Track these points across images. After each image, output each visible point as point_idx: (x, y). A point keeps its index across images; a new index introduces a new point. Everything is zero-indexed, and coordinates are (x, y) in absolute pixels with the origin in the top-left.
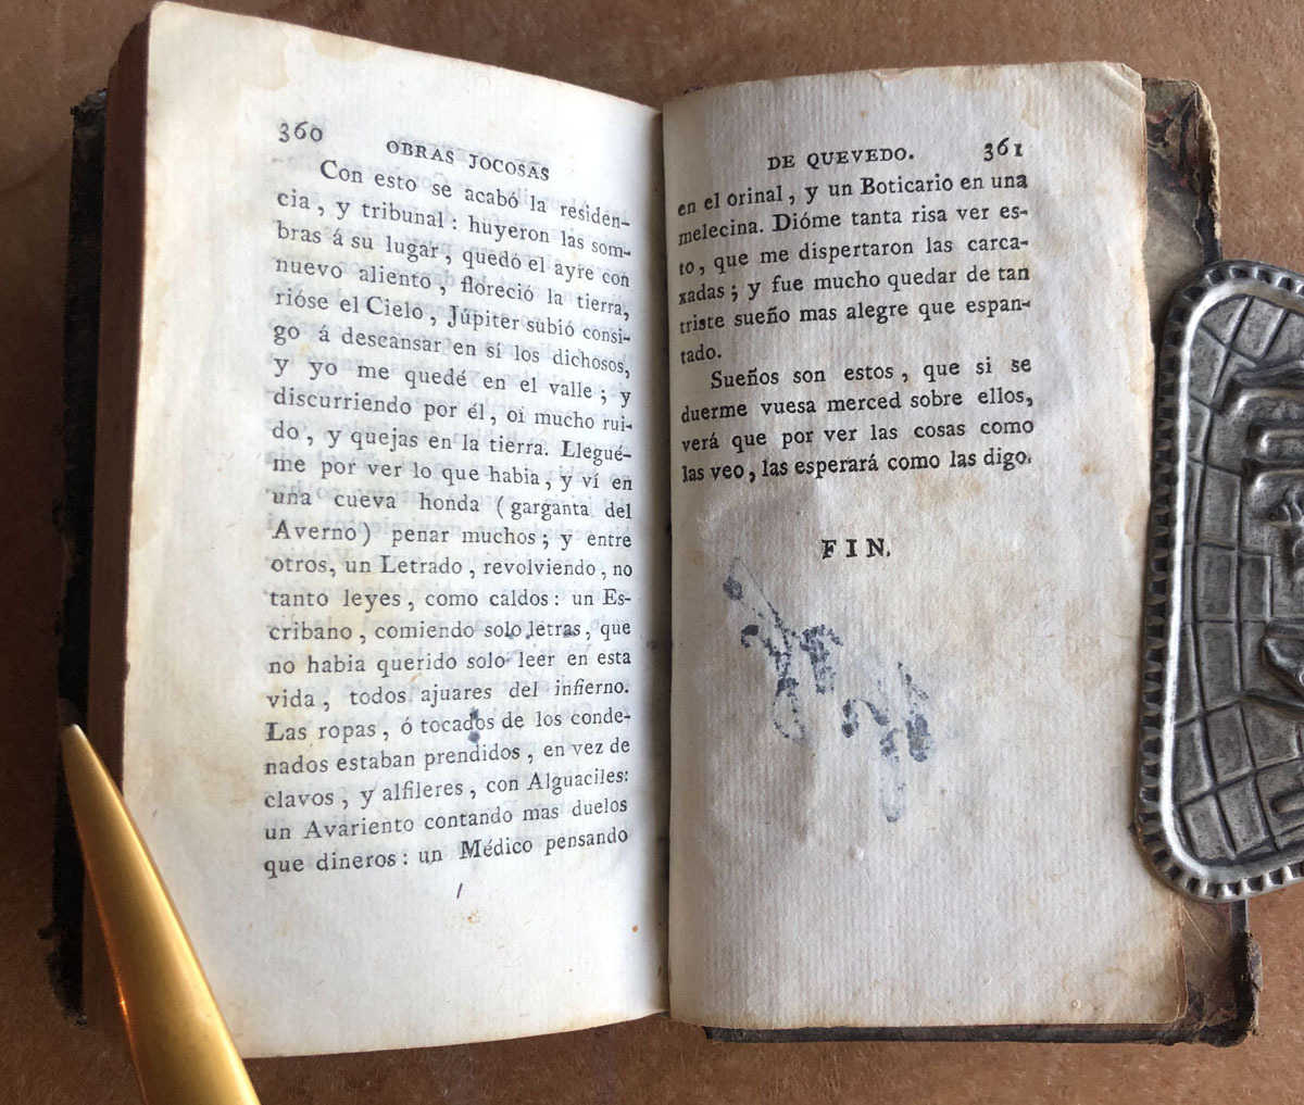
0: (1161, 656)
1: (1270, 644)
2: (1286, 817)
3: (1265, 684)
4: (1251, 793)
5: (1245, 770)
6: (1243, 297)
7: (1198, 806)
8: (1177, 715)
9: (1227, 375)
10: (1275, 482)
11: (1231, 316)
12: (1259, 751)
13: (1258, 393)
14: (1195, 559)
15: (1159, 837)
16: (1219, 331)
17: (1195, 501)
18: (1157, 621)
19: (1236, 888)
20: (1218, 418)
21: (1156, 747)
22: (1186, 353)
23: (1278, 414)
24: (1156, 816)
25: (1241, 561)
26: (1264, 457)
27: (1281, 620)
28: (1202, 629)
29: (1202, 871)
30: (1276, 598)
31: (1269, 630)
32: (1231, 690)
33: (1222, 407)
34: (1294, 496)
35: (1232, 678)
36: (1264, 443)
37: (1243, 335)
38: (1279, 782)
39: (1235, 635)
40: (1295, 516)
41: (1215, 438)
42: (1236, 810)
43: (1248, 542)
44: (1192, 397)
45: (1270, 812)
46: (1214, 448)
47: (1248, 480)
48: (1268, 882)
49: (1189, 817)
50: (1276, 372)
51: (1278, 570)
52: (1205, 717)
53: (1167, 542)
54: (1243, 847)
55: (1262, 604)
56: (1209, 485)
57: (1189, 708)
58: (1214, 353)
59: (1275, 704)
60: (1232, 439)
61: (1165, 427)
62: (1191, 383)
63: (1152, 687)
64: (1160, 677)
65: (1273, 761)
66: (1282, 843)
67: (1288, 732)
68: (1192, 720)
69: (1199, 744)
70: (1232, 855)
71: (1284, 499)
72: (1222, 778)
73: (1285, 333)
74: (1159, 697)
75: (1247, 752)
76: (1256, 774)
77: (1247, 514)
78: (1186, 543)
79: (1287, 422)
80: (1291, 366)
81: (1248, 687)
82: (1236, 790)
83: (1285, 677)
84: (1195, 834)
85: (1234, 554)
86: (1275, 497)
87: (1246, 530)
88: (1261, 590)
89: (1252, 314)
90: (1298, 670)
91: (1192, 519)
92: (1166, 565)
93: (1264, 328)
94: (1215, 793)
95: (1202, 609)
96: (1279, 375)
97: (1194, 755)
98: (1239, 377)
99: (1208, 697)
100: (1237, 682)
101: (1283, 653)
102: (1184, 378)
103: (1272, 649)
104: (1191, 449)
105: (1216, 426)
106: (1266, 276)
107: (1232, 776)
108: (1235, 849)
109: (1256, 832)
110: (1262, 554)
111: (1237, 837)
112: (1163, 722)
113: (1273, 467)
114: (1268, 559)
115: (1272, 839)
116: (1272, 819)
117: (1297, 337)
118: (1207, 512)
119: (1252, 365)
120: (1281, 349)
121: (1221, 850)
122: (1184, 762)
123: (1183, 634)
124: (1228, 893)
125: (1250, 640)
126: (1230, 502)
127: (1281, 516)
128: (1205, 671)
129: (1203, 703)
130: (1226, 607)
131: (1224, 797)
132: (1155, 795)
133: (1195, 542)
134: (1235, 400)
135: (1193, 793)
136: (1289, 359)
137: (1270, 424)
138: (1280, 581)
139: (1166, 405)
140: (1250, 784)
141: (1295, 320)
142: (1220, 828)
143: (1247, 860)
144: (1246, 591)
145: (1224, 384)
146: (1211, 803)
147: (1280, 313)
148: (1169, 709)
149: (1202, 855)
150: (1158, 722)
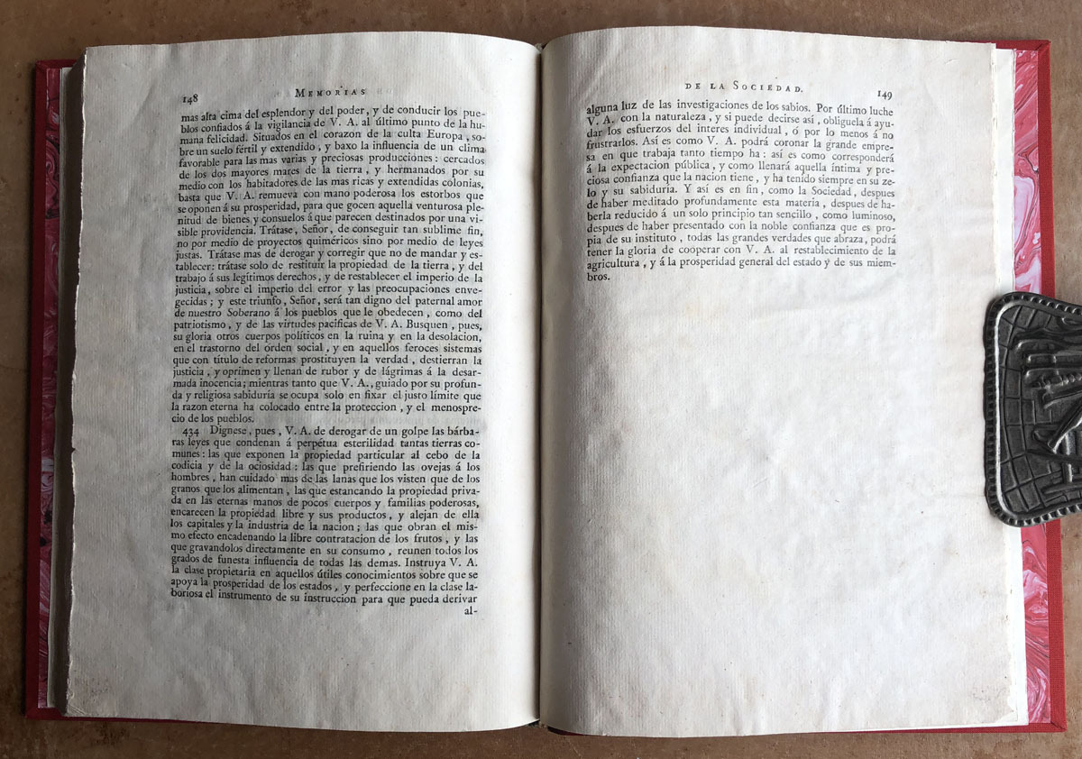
0: (993, 439)
1: (1036, 432)
2: (1049, 495)
3: (1035, 447)
5: (1030, 479)
6: (1018, 306)
8: (1001, 460)
10: (1035, 373)
12: (1034, 472)
13: (1026, 341)
14: (1004, 403)
15: (998, 502)
16: (1009, 319)
17: (1003, 382)
18: (991, 426)
19: (1029, 522)
22: (996, 328)
23: (1035, 348)
24: (995, 497)
25: (1022, 403)
28: (1009, 428)
29: (1015, 516)
30: (1036, 416)
31: (1036, 427)
32: (1022, 450)
33: (1012, 347)
34: (1042, 378)
36: (1029, 359)
37: (1019, 320)
38: (1045, 483)
40: (1042, 386)
41: (1010, 358)
43: (1024, 396)
44: (999, 344)
45: (1041, 494)
46: (1009, 362)
47: (1025, 373)
48: (1042, 519)
49: (1009, 497)
50: (1032, 333)
51: (1038, 406)
52: (1012, 460)
53: (993, 398)
54: (1031, 508)
55: (1031, 418)
56: (1008, 376)
58: (1008, 327)
59: (1039, 454)
60: (1017, 358)
61: (990, 356)
62: (999, 339)
63: (991, 451)
64: (994, 447)
66: (1047, 505)
67: (1046, 465)
68: (1008, 461)
69: (1011, 470)
71: (1038, 379)
72: (1021, 483)
73: (1036, 319)
74: (993, 454)
76: (1034, 480)
77: (1024, 386)
78: (1000, 397)
79: (1039, 351)
80: (1040, 330)
82: (1025, 487)
83: (1043, 443)
84: (1011, 503)
85: (1019, 401)
86: (1035, 379)
87: (1023, 391)
89: (1022, 312)
90: (1047, 441)
91: (1002, 388)
92: (993, 406)
93: (1028, 317)
94: (1019, 487)
95: (1007, 421)
96: (1033, 333)
97: (1009, 474)
98: (1018, 336)
99: (1013, 452)
100: (1024, 447)
101: (1041, 436)
102: (996, 337)
104: (1000, 363)
106: (1027, 298)
108: (1028, 508)
109: (1036, 501)
113: (1032, 368)
115: (1043, 503)
116: (1042, 497)
117: (1041, 319)
118: (1008, 386)
119: (1024, 331)
120: (1035, 325)
121: (1023, 508)
122: (1006, 475)
123: (1001, 430)
124: (1026, 524)
125: (1028, 432)
126: (1017, 382)
127: (1037, 386)
128: (1011, 443)
129: (1011, 455)
131: (1022, 489)
132: (994, 489)
133: (1003, 398)
134: (1017, 344)
135: (1010, 488)
136: (1038, 327)
137: (1032, 352)
138: (1039, 410)
139: (989, 348)
141: (1040, 312)
143: (1034, 512)
144: (1024, 414)
146: (1018, 491)
147: (1034, 311)
148: (998, 458)
150: (993, 463)
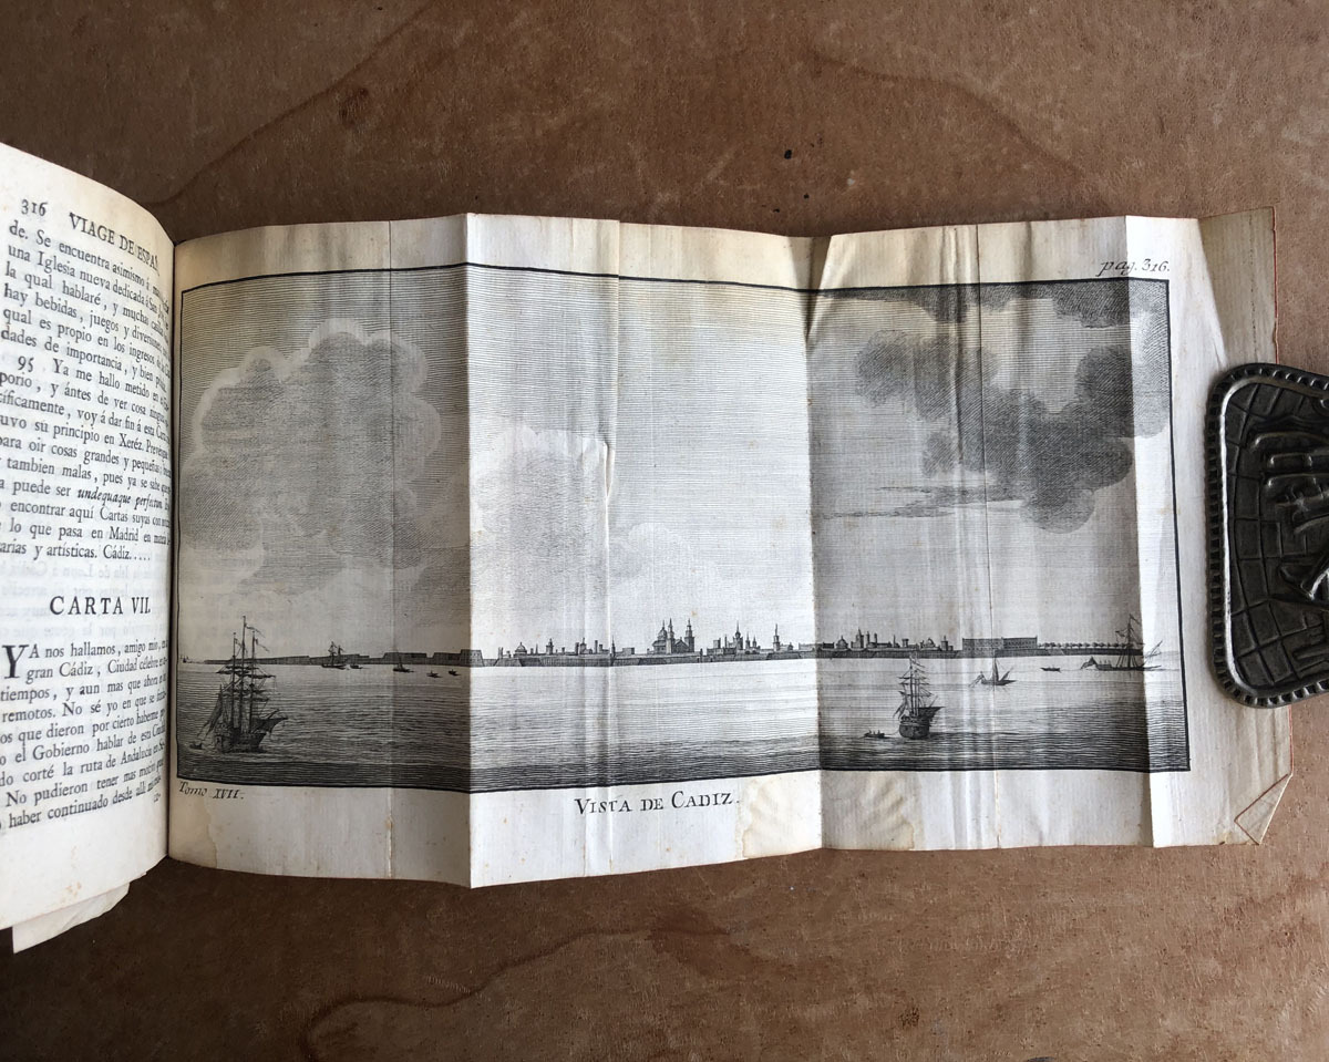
4: (1280, 649)
7: (1249, 657)
9: (1248, 427)
11: (1248, 395)
20: (1244, 451)
21: (1221, 628)
26: (1272, 469)
27: (1290, 556)
35: (1262, 588)
39: (1262, 565)
42: (1272, 659)
57: (1239, 607)
65: (1291, 632)
70: (1273, 684)
75: (1275, 629)
81: (1272, 592)
88: (1275, 539)
103: (1285, 571)
105: (1243, 455)
107: (1268, 641)
110: (1274, 521)
111: (1274, 674)
112: (1224, 614)
114: (1278, 525)
130: (1256, 552)
140: (1279, 645)
142: (1263, 669)
145: (1246, 432)
149: (1253, 684)
